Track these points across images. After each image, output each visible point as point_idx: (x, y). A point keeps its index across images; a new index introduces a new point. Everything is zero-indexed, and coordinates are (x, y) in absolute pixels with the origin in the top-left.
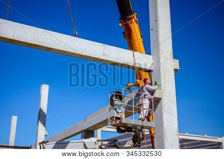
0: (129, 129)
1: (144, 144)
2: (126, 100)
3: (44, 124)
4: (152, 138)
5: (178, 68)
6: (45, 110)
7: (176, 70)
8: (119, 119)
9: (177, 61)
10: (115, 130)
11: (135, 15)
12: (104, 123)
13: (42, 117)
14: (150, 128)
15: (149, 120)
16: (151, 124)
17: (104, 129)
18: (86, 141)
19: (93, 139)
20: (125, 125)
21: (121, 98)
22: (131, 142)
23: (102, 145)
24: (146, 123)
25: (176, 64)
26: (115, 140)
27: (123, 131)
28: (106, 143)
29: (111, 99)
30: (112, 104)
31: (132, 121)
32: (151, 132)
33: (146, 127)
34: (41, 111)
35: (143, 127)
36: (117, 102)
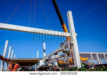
0: (66, 52)
1: (70, 56)
2: (65, 45)
3: (45, 52)
4: (72, 54)
5: (77, 35)
6: (45, 49)
7: (76, 36)
8: (63, 50)
9: (77, 34)
10: (63, 53)
11: (65, 23)
12: (60, 51)
13: (44, 51)
14: (71, 51)
15: (71, 49)
16: (72, 50)
17: (60, 52)
18: (56, 56)
19: (57, 55)
20: (65, 51)
21: (63, 44)
22: (67, 55)
23: (60, 56)
24: (70, 50)
25: (76, 34)
26: (63, 55)
27: (65, 53)
28: (61, 56)
29: (61, 45)
30: (61, 46)
31: (67, 50)
32: (72, 52)
33: (70, 51)
34: (44, 49)
35: (69, 51)
36: (62, 45)
